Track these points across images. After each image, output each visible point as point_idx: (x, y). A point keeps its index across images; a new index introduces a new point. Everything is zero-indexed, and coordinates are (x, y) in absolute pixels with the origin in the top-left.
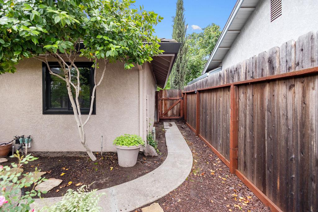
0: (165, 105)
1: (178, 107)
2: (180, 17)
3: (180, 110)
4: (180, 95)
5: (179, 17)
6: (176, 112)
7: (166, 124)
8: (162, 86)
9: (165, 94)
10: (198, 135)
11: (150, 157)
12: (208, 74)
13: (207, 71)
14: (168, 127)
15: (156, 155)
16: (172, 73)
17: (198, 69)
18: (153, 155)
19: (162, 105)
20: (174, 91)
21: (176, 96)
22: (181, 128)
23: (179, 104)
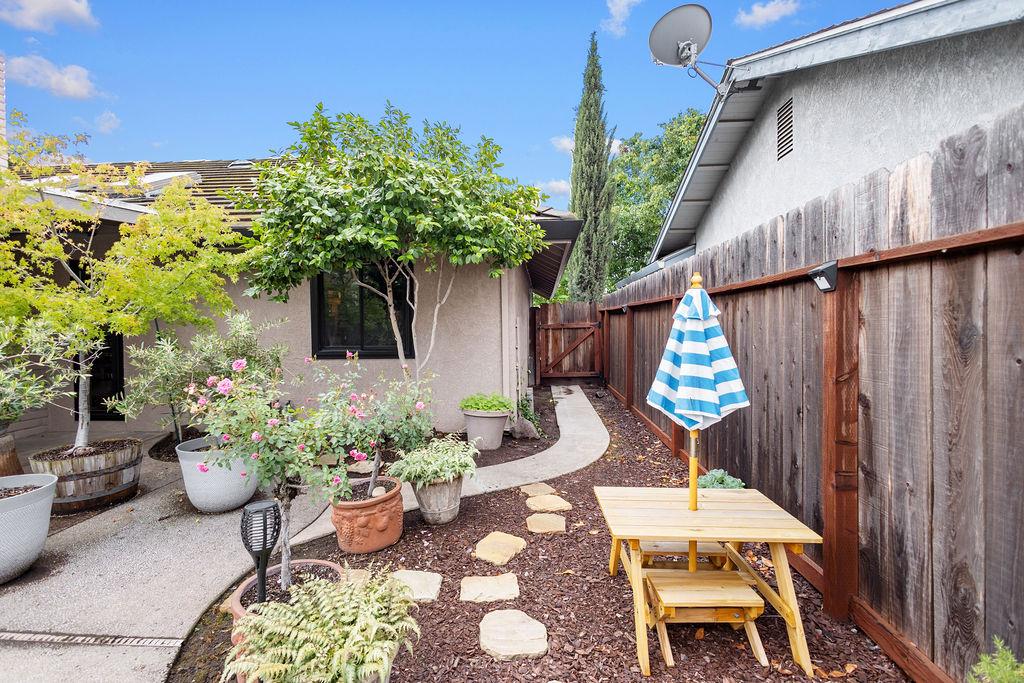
0: (556, 341)
1: (587, 347)
2: (592, 111)
3: (593, 355)
4: (593, 316)
5: (589, 110)
6: (584, 360)
7: (557, 391)
8: (548, 294)
9: (556, 314)
10: (629, 407)
11: (524, 439)
12: (661, 264)
13: (660, 257)
14: (563, 395)
15: (538, 436)
16: (573, 258)
17: (648, 241)
18: (531, 436)
19: (547, 342)
20: (578, 305)
21: (584, 320)
22: (594, 398)
23: (590, 340)
